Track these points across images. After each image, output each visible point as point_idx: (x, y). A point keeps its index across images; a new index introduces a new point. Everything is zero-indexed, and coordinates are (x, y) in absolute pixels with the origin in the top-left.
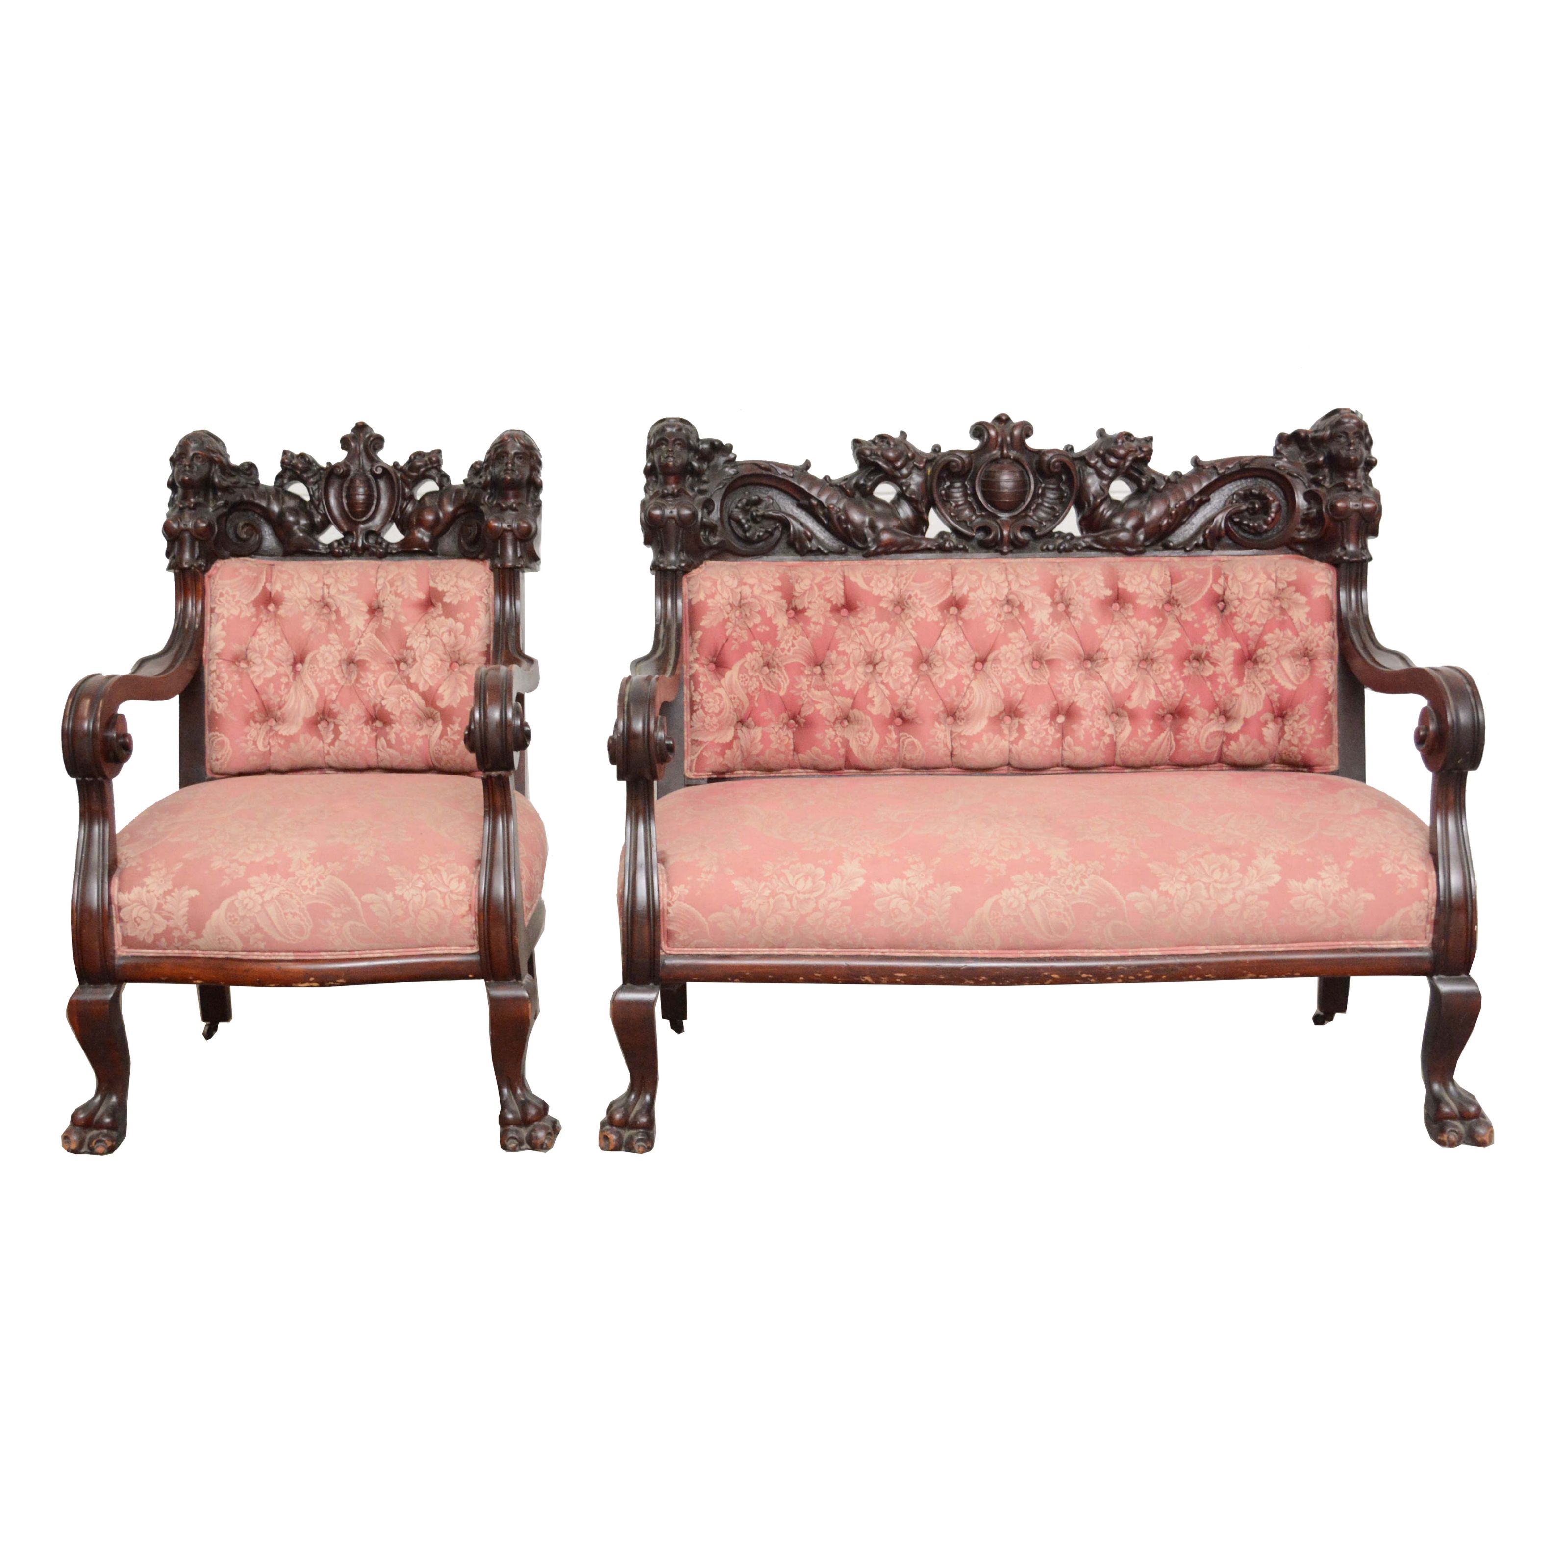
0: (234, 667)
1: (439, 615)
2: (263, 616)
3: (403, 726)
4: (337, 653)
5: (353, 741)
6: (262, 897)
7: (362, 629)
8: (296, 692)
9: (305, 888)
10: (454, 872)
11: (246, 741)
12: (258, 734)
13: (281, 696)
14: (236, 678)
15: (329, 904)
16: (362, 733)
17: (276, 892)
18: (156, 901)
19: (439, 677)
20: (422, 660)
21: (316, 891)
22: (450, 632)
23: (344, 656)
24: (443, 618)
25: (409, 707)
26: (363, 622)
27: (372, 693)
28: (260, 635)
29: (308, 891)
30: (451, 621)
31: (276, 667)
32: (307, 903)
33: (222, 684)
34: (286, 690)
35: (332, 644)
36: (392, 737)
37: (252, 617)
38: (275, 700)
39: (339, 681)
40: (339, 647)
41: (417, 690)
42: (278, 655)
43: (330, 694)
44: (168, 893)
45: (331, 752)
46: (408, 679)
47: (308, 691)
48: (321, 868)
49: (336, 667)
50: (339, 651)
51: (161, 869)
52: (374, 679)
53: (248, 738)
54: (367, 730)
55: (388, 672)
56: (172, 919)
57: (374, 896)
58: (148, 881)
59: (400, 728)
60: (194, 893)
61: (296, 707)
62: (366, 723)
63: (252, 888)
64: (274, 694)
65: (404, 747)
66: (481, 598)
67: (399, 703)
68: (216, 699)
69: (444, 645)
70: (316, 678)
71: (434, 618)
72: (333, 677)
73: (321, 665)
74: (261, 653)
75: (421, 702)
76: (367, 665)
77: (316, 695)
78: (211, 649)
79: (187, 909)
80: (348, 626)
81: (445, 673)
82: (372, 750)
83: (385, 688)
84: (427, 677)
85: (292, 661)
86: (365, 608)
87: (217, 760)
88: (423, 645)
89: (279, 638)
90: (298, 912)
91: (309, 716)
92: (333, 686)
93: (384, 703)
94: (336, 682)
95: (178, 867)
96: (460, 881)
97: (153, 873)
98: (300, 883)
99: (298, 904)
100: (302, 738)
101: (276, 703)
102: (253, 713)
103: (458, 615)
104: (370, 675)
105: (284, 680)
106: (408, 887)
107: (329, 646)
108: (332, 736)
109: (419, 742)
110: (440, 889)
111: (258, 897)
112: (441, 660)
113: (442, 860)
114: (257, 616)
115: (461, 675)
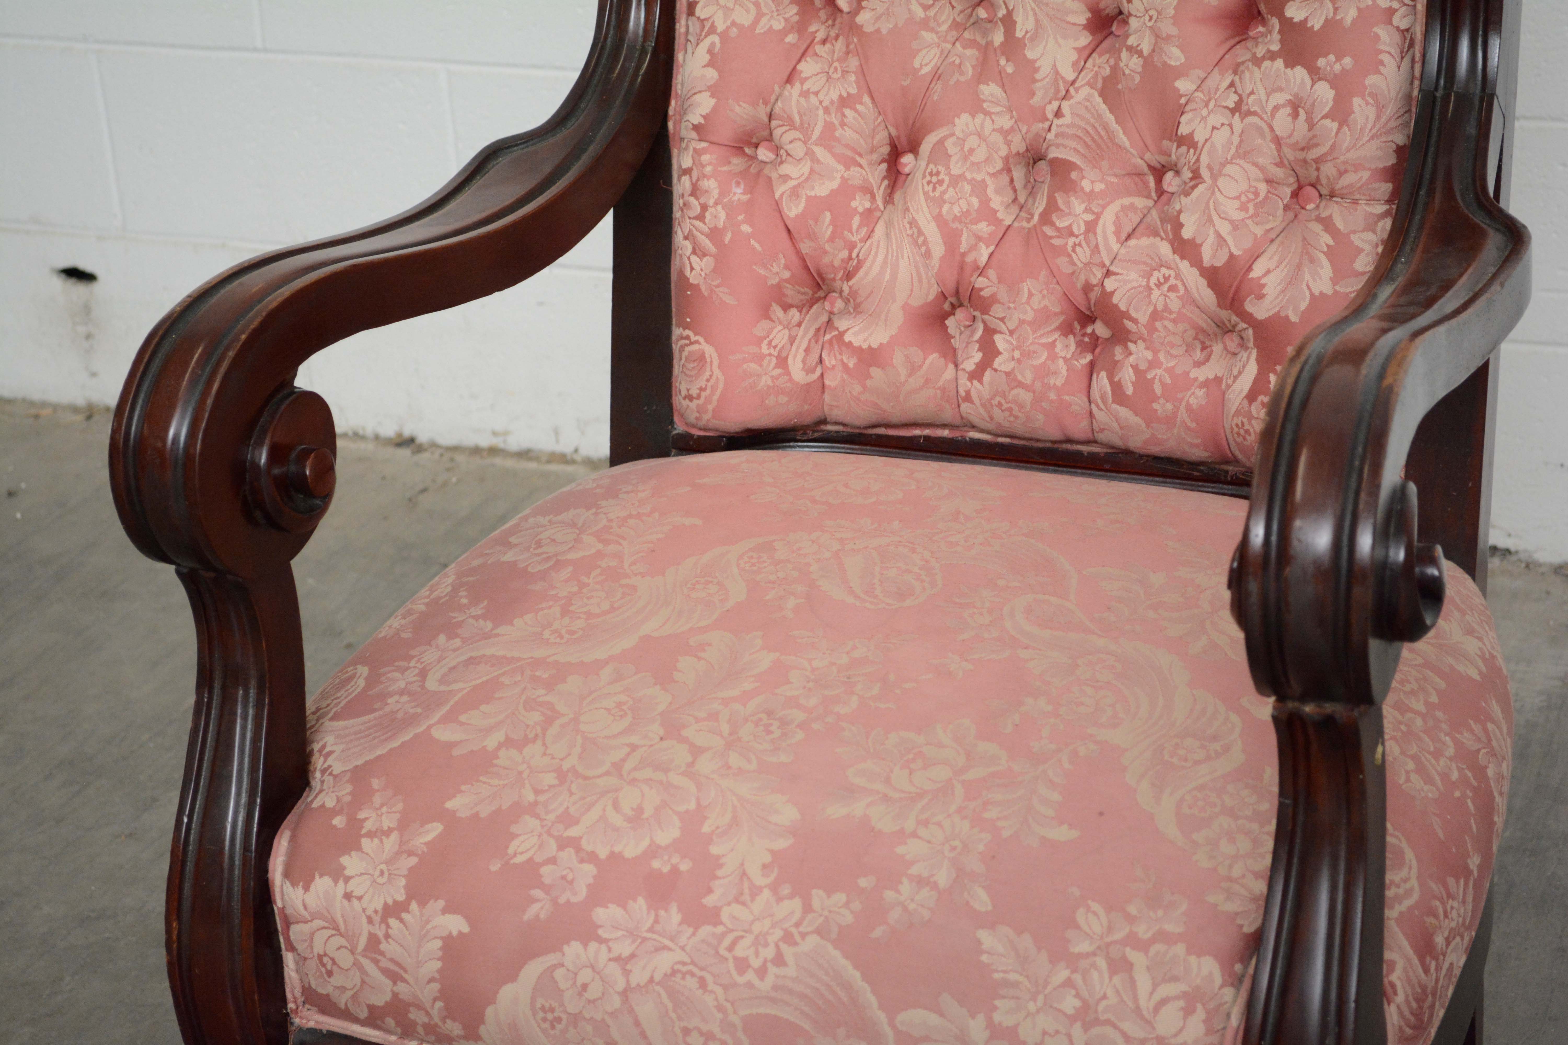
0: (738, 163)
1: (1272, 56)
2: (817, 28)
3: (1155, 352)
4: (997, 138)
5: (1027, 377)
6: (627, 973)
7: (1070, 76)
8: (888, 235)
9: (742, 965)
10: (1175, 979)
11: (759, 359)
12: (792, 340)
13: (852, 246)
14: (738, 193)
15: (806, 1025)
16: (1053, 357)
17: (664, 962)
18: (365, 928)
19: (1259, 231)
20: (1215, 177)
21: (770, 980)
22: (1295, 106)
23: (1019, 145)
24: (1279, 63)
25: (1175, 303)
26: (1074, 56)
27: (1083, 255)
28: (803, 81)
29: (750, 976)
30: (1300, 73)
31: (840, 167)
32: (743, 1012)
33: (704, 208)
34: (864, 231)
35: (987, 113)
36: (1127, 376)
37: (784, 32)
38: (836, 256)
39: (1000, 215)
40: (1006, 122)
41: (1197, 264)
42: (848, 135)
43: (973, 248)
44: (393, 910)
45: (974, 394)
46: (1178, 226)
47: (918, 238)
48: (796, 904)
49: (992, 175)
50: (1005, 133)
51: (388, 833)
52: (1089, 217)
53: (765, 349)
54: (1066, 347)
55: (1127, 201)
56: (405, 981)
57: (933, 1019)
58: (351, 863)
59: (1149, 355)
60: (456, 924)
61: (887, 277)
62: (1066, 329)
63: (601, 941)
64: (831, 240)
65: (1155, 406)
66: (1391, 12)
67: (1149, 289)
68: (688, 246)
69: (1277, 141)
70: (941, 202)
71: (1257, 62)
72: (985, 202)
73: (956, 170)
74: (805, 130)
75: (1208, 297)
76: (1074, 175)
77: (938, 250)
78: (683, 112)
79: (439, 964)
80: (1031, 67)
81: (1277, 220)
82: (1078, 402)
83: (1115, 246)
84: (1224, 228)
85: (886, 150)
86: (1082, 17)
87: (690, 398)
88: (1221, 137)
89: (853, 90)
90: (717, 1031)
91: (917, 302)
92: (983, 228)
93: (1110, 284)
94: (990, 215)
95: (429, 838)
96: (1188, 1011)
97: (365, 843)
98: (730, 949)
99: (720, 1008)
100: (898, 358)
101: (837, 263)
102: (779, 286)
103: (1321, 62)
104: (1078, 206)
105: (860, 203)
106: (1032, 1007)
107: (980, 117)
108: (978, 356)
109: (1197, 397)
110: (1126, 1026)
111: (614, 970)
112: (1269, 181)
113: (1143, 931)
114: (801, 27)
115: (1317, 227)
